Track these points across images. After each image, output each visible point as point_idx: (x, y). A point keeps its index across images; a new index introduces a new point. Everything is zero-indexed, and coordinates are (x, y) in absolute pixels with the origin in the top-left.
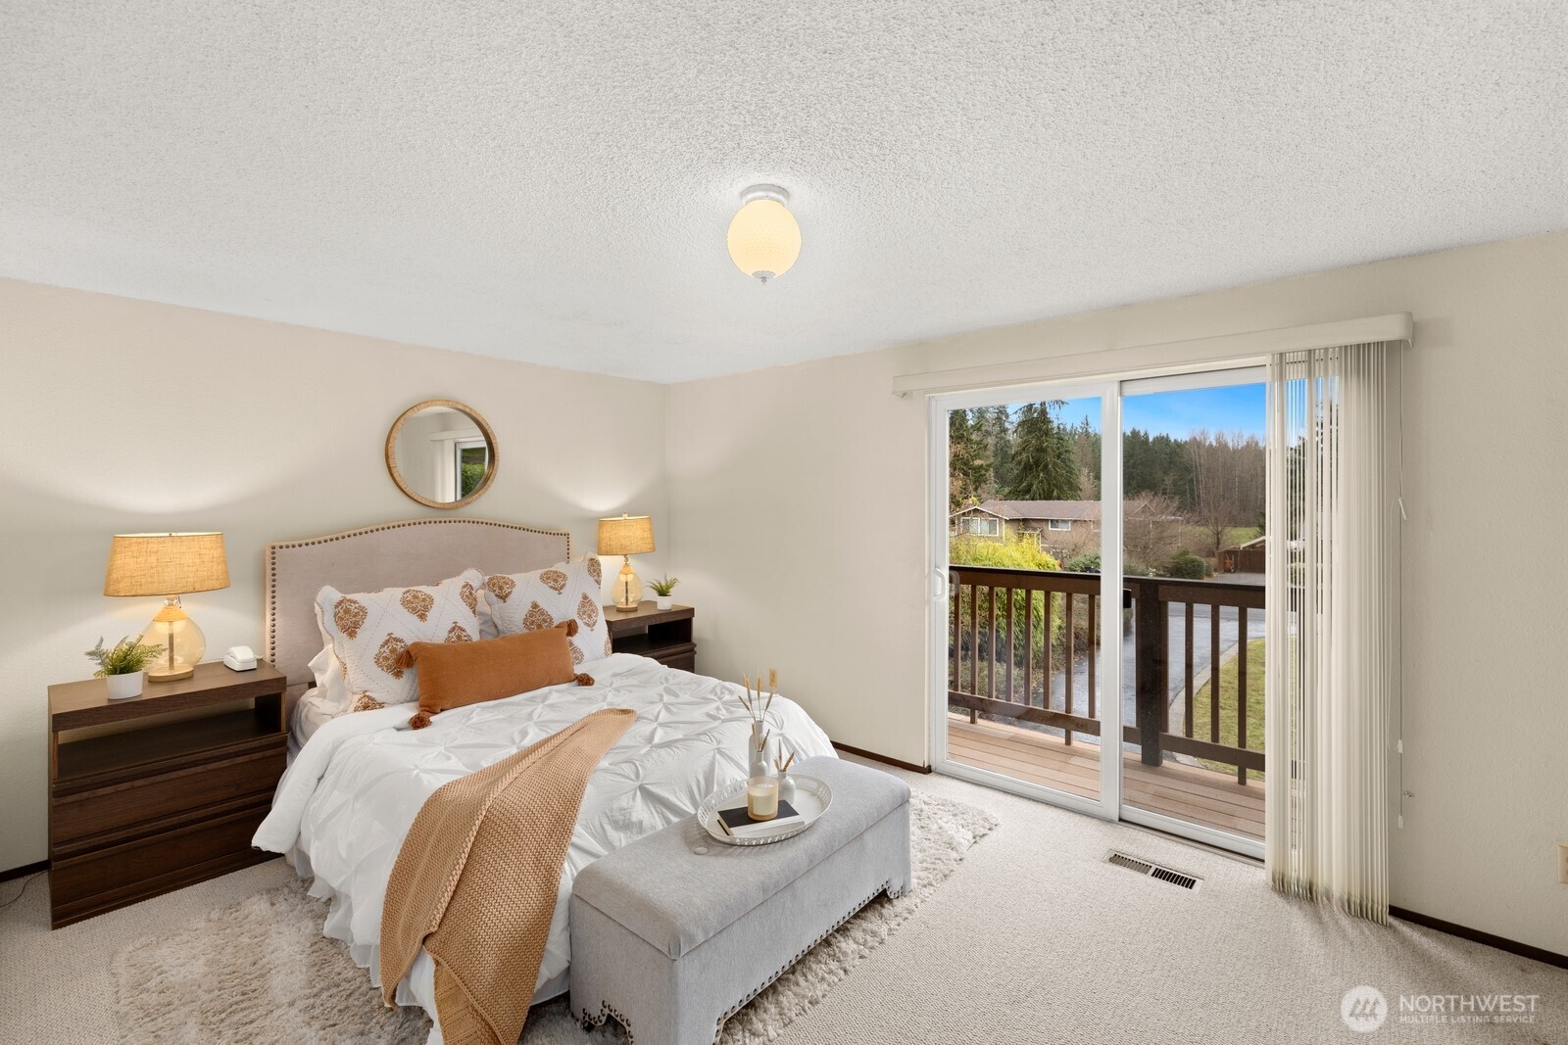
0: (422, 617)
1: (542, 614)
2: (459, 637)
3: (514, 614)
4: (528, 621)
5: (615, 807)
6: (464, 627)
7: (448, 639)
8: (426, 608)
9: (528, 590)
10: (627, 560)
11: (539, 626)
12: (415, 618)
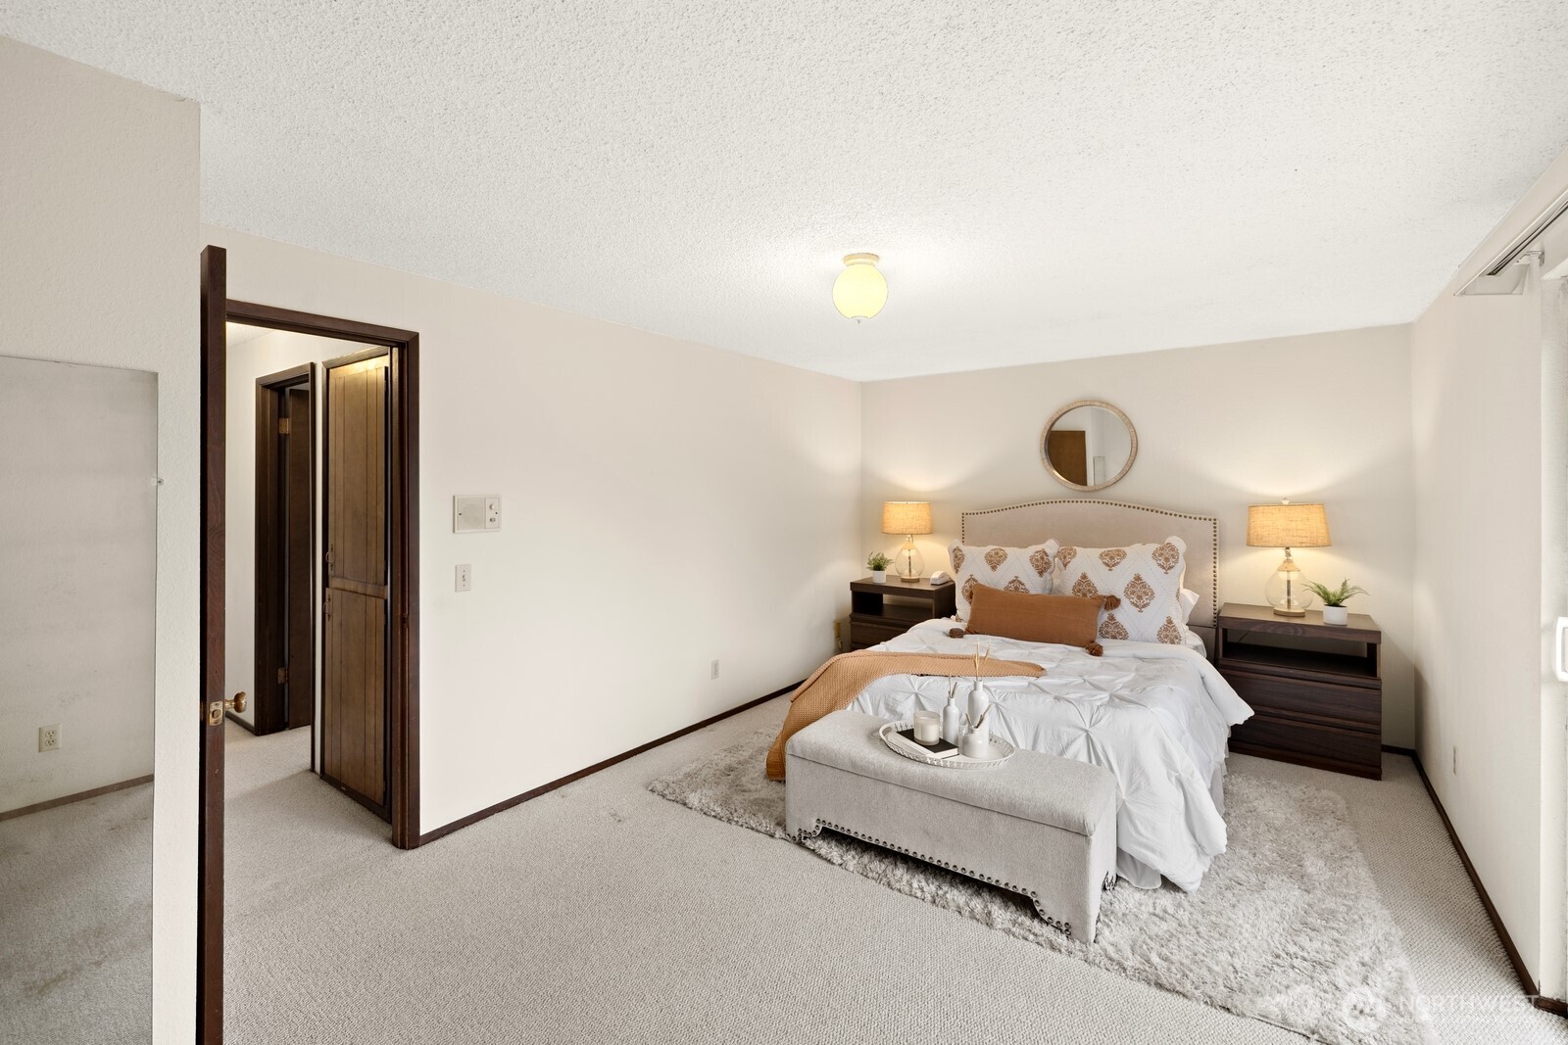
0: (994, 568)
1: (1089, 585)
2: (1017, 589)
3: (1066, 581)
4: (1077, 588)
5: (892, 696)
6: (1023, 581)
7: (1007, 588)
8: (999, 563)
9: (1087, 562)
10: (1288, 555)
11: (1085, 595)
12: (989, 568)
